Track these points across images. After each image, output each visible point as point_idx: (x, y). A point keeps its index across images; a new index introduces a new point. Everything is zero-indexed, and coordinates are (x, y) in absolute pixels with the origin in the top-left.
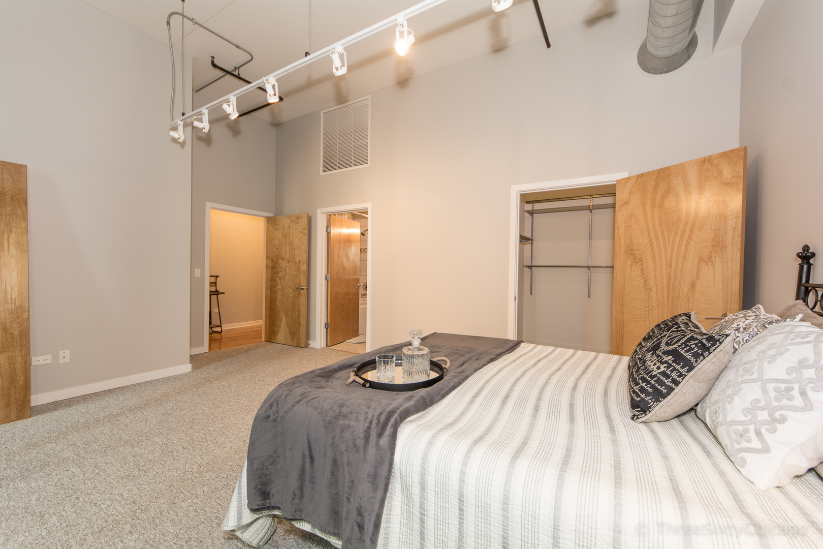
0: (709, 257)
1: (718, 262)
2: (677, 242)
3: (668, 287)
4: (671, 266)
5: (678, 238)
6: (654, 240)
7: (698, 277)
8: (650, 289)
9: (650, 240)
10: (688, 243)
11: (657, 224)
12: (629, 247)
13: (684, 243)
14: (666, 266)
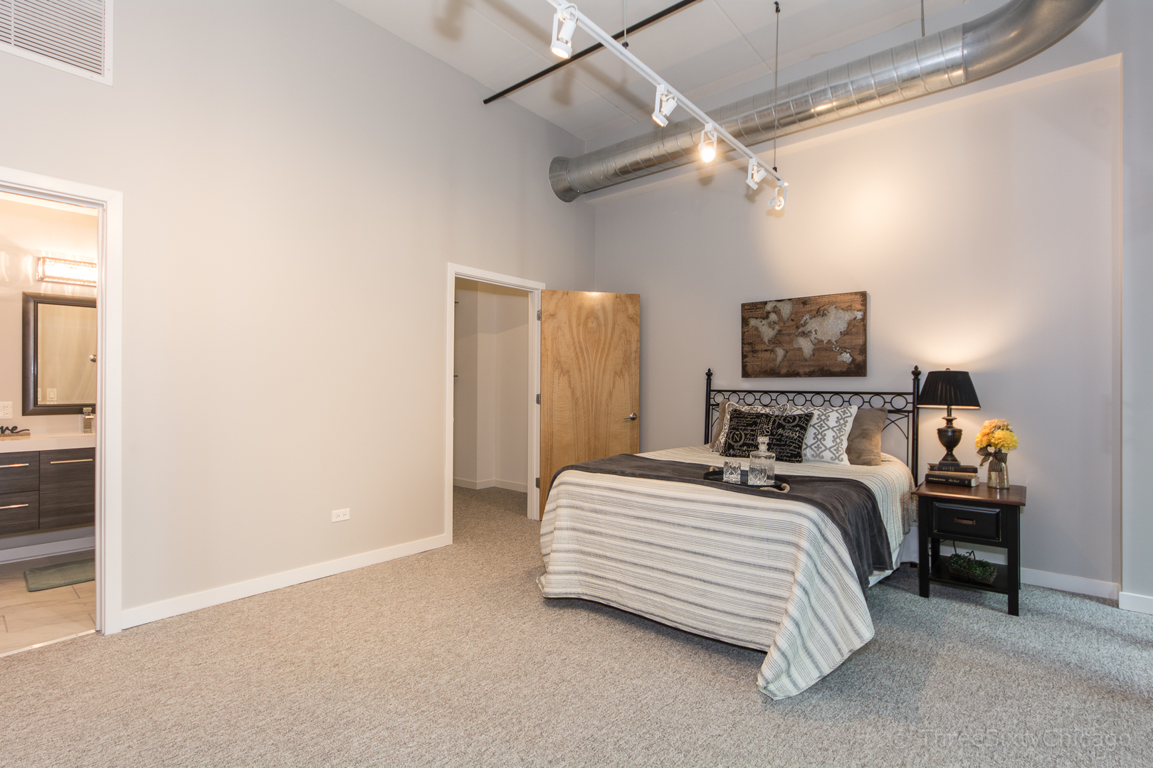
0: (621, 372)
1: (626, 375)
2: (598, 358)
3: (592, 396)
4: (594, 378)
5: (599, 355)
6: (579, 355)
7: (614, 387)
8: (577, 399)
9: (577, 354)
10: (606, 359)
11: (582, 340)
12: (557, 359)
13: (604, 359)
14: (590, 378)
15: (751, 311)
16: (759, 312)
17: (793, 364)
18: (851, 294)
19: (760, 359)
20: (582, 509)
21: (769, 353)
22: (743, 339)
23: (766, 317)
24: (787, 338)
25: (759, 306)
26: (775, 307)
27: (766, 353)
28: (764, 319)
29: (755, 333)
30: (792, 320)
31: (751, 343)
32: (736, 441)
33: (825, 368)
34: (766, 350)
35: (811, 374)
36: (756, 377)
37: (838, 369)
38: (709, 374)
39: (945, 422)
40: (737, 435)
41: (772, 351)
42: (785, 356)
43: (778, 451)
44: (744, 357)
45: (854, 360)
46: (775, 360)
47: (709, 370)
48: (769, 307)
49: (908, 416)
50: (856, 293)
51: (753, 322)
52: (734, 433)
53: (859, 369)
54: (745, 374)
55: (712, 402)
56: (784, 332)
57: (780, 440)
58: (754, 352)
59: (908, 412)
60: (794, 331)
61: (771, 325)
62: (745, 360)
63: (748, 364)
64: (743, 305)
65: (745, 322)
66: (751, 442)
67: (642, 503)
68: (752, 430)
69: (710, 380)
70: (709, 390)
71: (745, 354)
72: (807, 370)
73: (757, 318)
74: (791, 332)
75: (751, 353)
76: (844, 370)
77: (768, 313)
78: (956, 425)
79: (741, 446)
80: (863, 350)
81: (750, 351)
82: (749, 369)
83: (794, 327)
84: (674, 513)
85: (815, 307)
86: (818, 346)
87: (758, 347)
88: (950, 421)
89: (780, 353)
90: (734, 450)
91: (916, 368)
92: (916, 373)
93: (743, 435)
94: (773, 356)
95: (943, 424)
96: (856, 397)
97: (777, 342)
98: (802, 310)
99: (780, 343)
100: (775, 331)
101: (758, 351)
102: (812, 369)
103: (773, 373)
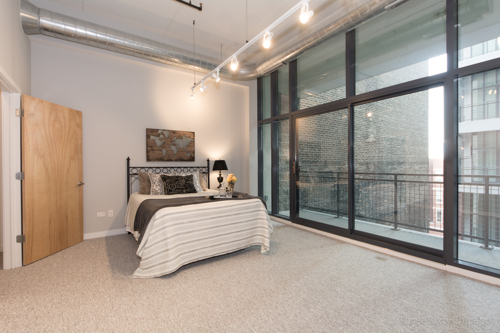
0: (74, 157)
1: (76, 159)
2: (61, 147)
3: (58, 172)
4: (59, 161)
6: (50, 145)
7: (70, 167)
9: (48, 144)
10: (66, 149)
11: (52, 136)
12: (35, 147)
13: (64, 148)
15: (150, 132)
16: (155, 133)
17: (169, 156)
18: (190, 132)
19: (155, 154)
20: (183, 223)
21: (159, 151)
22: (147, 144)
23: (159, 135)
24: (167, 146)
25: (155, 131)
26: (162, 132)
27: (158, 151)
28: (157, 136)
29: (153, 142)
30: (169, 139)
31: (151, 146)
32: (173, 188)
33: (182, 158)
34: (158, 150)
35: (176, 160)
36: (154, 161)
37: (186, 159)
38: (128, 160)
39: (219, 175)
40: (172, 185)
41: (161, 150)
42: (166, 153)
43: (190, 189)
44: (147, 152)
45: (191, 156)
46: (162, 154)
47: (128, 158)
48: (159, 132)
49: (207, 174)
50: (192, 132)
51: (152, 137)
52: (171, 185)
53: (192, 159)
54: (148, 160)
55: (131, 173)
56: (166, 143)
57: (189, 185)
58: (153, 150)
59: (207, 173)
60: (170, 143)
61: (161, 139)
62: (148, 154)
63: (150, 155)
64: (147, 129)
65: (148, 137)
66: (179, 187)
67: (214, 212)
68: (178, 183)
69: (129, 162)
70: (128, 167)
71: (148, 151)
72: (175, 159)
73: (154, 136)
74: (169, 143)
75: (151, 151)
76: (188, 159)
77: (159, 134)
78: (222, 176)
79: (175, 190)
80: (194, 153)
81: (151, 150)
82: (150, 157)
83: (170, 141)
84: (228, 212)
85: (178, 135)
86: (179, 150)
87: (154, 148)
88: (220, 175)
89: (164, 151)
90: (172, 192)
91: (208, 159)
92: (208, 161)
93: (175, 185)
94: (161, 152)
95: (219, 176)
96: (192, 168)
97: (163, 147)
98: (173, 135)
99: (164, 147)
100: (162, 143)
101: (155, 150)
102: (177, 158)
103: (161, 160)
